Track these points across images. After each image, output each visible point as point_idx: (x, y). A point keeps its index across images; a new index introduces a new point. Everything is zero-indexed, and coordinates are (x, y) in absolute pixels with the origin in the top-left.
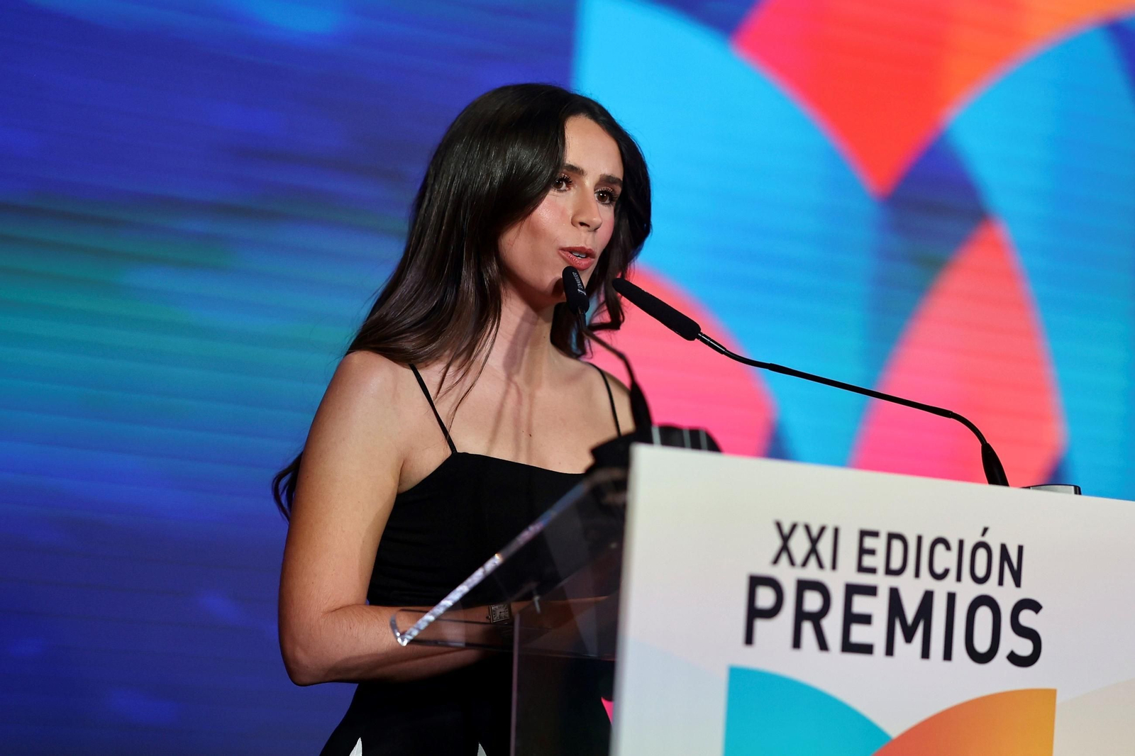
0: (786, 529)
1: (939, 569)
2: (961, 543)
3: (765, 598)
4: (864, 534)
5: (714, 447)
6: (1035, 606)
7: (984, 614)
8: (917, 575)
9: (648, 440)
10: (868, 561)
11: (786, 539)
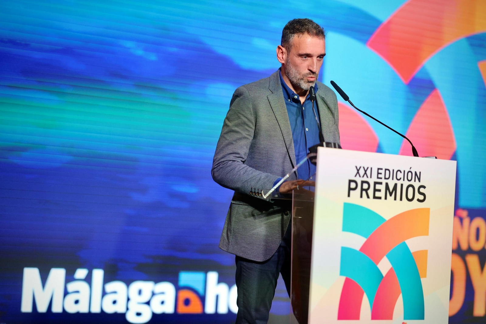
0: (358, 168)
1: (398, 178)
2: (404, 171)
3: (353, 185)
4: (378, 169)
5: (340, 147)
6: (424, 187)
7: (411, 189)
8: (393, 179)
9: (322, 146)
10: (380, 176)
11: (358, 170)
